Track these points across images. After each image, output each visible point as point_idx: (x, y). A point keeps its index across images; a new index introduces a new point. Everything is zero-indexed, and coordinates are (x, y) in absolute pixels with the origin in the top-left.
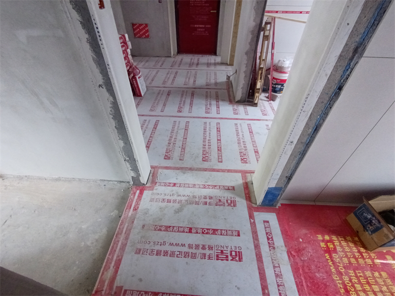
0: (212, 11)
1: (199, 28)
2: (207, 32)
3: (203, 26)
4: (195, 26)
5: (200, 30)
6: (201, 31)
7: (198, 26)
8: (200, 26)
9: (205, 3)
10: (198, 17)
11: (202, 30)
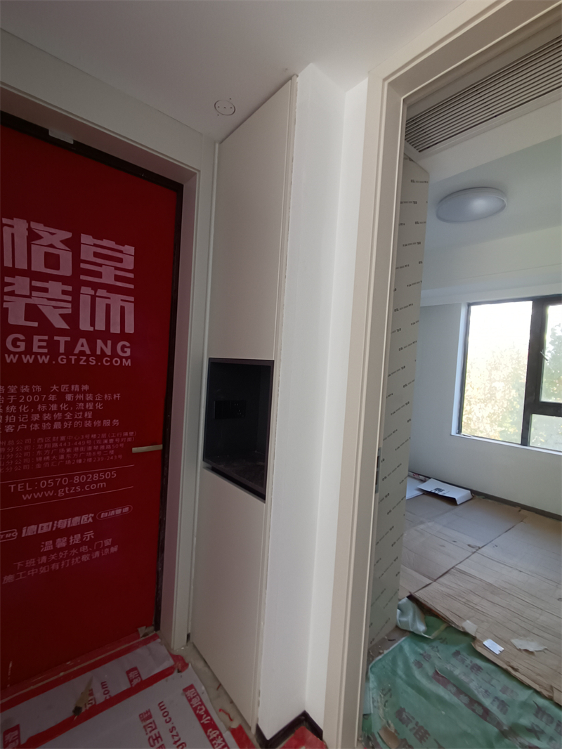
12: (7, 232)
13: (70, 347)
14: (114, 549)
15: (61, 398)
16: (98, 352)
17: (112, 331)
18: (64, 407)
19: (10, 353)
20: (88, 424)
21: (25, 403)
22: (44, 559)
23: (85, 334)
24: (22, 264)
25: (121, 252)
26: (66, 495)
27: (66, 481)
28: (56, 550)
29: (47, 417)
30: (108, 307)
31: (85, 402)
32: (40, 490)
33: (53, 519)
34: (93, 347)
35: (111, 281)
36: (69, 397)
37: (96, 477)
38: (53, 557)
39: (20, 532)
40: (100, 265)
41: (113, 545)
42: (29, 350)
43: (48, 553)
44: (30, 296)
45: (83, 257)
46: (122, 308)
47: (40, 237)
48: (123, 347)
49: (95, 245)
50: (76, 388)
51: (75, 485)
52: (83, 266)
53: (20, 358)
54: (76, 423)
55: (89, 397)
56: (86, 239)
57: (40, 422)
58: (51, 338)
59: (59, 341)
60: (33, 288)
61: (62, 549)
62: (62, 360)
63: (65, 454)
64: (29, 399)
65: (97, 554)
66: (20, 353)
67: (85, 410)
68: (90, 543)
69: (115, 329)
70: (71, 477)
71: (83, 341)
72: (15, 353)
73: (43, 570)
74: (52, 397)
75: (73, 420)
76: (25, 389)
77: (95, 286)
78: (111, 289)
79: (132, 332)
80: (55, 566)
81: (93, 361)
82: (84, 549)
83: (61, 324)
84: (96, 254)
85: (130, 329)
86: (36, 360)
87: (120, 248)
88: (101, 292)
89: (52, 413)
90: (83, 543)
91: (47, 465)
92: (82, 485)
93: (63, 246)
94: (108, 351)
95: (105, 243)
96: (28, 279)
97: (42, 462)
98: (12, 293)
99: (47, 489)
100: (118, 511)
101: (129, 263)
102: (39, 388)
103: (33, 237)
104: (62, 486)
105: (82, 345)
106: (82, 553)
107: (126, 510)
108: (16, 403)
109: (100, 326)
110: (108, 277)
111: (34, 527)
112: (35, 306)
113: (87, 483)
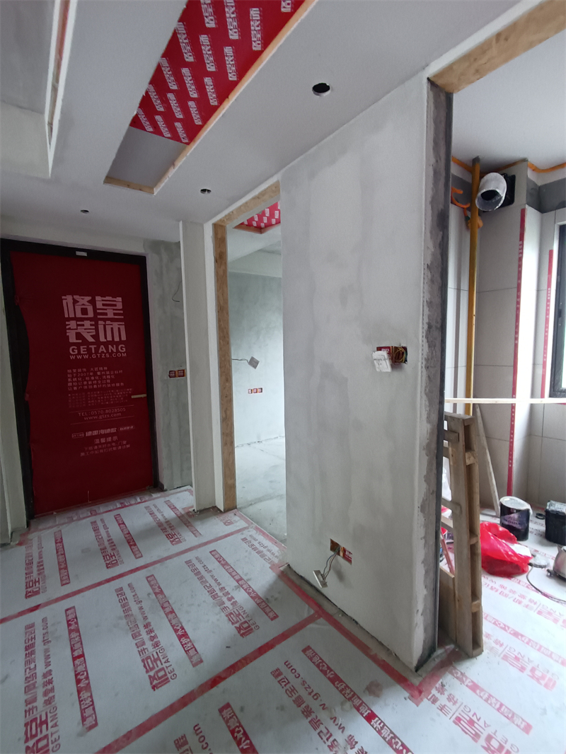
0: (133, 397)
1: (100, 436)
2: (125, 442)
3: (113, 430)
4: (89, 434)
5: (103, 440)
6: (106, 443)
7: (95, 433)
8: (102, 432)
9: (111, 383)
10: (92, 413)
11: (109, 439)
12: (64, 302)
13: (97, 350)
14: (128, 446)
15: (95, 374)
16: (110, 351)
17: (115, 340)
18: (97, 378)
19: (72, 355)
20: (109, 386)
21: (80, 377)
22: (96, 447)
23: (103, 343)
24: (72, 315)
25: (115, 301)
26: (103, 419)
27: (102, 412)
28: (101, 444)
29: (90, 383)
30: (112, 329)
31: (106, 375)
32: (92, 416)
33: (99, 429)
34: (107, 349)
35: (112, 316)
36: (99, 373)
37: (116, 410)
38: (100, 446)
39: (85, 434)
40: (106, 309)
41: (127, 444)
42: (79, 353)
43: (97, 445)
44: (77, 329)
45: (98, 307)
46: (119, 328)
47: (78, 302)
48: (122, 348)
49: (103, 300)
50: (101, 369)
51: (107, 414)
52: (98, 311)
53: (76, 357)
54: (104, 386)
55: (108, 373)
56: (98, 298)
57: (88, 385)
58: (88, 347)
59: (91, 348)
60: (78, 325)
61: (104, 443)
62: (94, 356)
63: (101, 399)
64: (82, 375)
65: (120, 447)
66: (76, 355)
67: (107, 379)
68: (116, 442)
69: (117, 339)
70: (104, 410)
71: (102, 346)
72: (74, 355)
73: (96, 452)
74: (91, 374)
75: (102, 384)
76: (80, 370)
77: (105, 320)
78: (112, 320)
79: (125, 339)
80: (101, 451)
81: (108, 355)
82: (114, 444)
83: (91, 340)
84: (103, 305)
85: (124, 338)
86: (83, 357)
87: (114, 299)
88: (108, 322)
89: (92, 381)
90: (113, 441)
91: (93, 404)
92: (110, 414)
93: (88, 304)
94: (115, 351)
95: (107, 298)
96: (75, 322)
97: (91, 403)
98: (70, 329)
99: (94, 415)
100: (128, 428)
101: (120, 306)
102: (85, 370)
103: (75, 302)
104: (101, 414)
105: (102, 349)
106: (113, 447)
107: (132, 427)
108: (77, 377)
109: (109, 338)
110: (110, 315)
111: (90, 432)
112: (80, 333)
113: (111, 413)
